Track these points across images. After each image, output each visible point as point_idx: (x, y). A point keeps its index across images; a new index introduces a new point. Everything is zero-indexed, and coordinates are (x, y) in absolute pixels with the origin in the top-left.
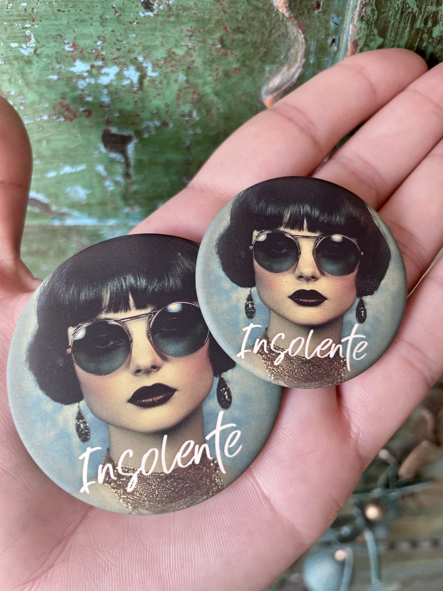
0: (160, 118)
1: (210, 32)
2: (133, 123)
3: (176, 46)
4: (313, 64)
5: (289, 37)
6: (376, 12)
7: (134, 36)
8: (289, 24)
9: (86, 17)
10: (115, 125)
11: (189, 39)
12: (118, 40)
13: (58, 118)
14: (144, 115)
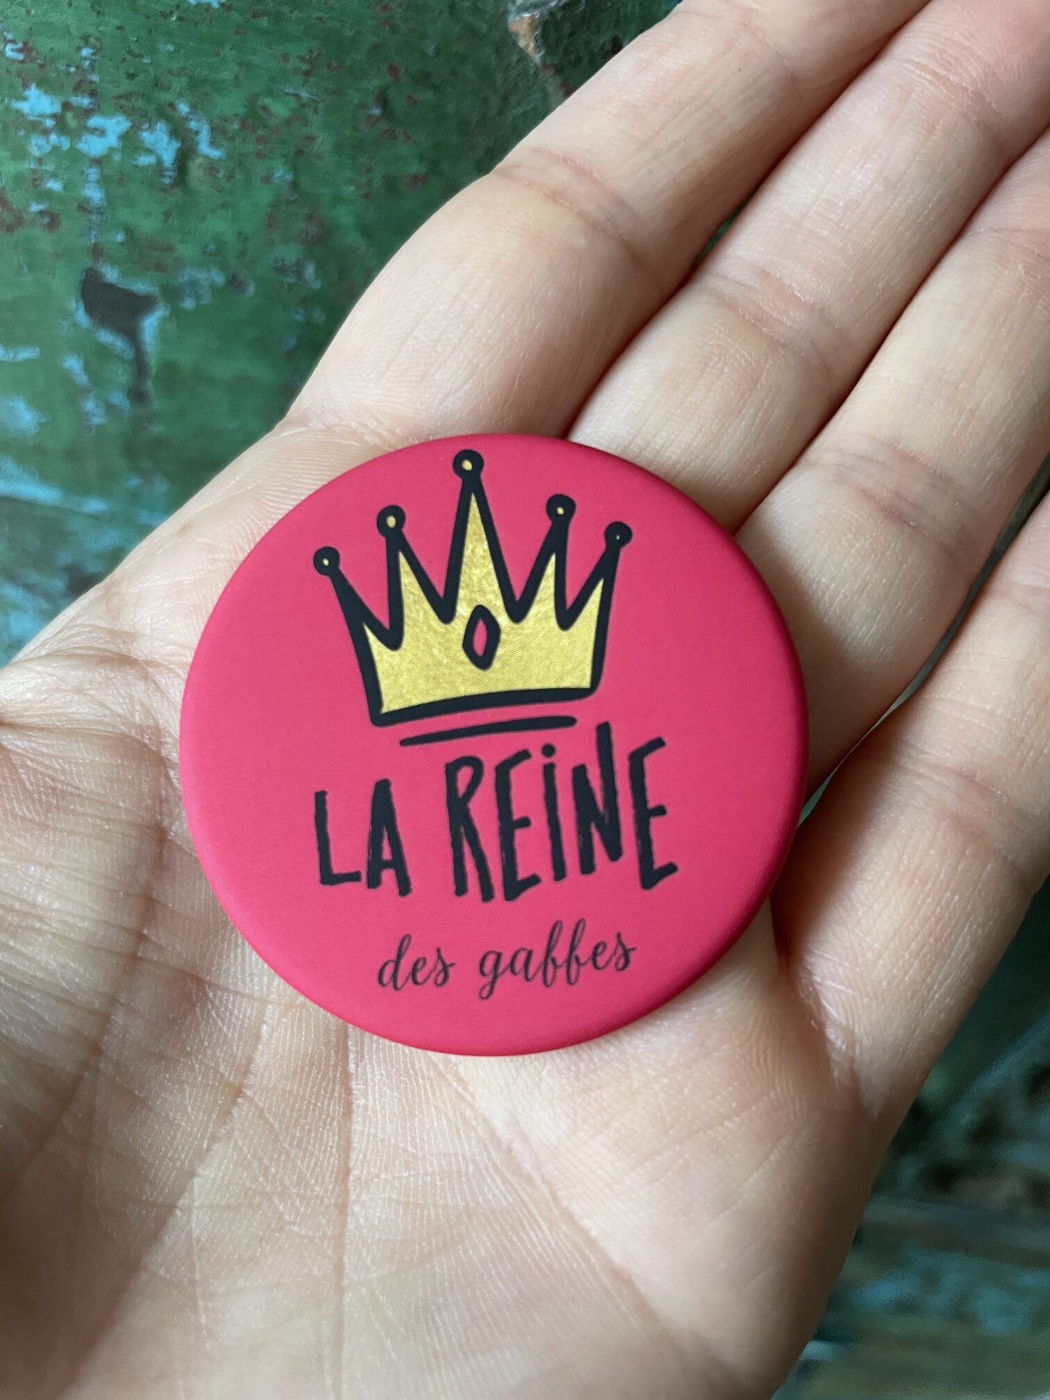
0: (223, 267)
1: (355, 73)
2: (159, 267)
3: (270, 93)
7: (170, 48)
10: (114, 262)
11: (301, 82)
12: (130, 52)
14: (186, 250)
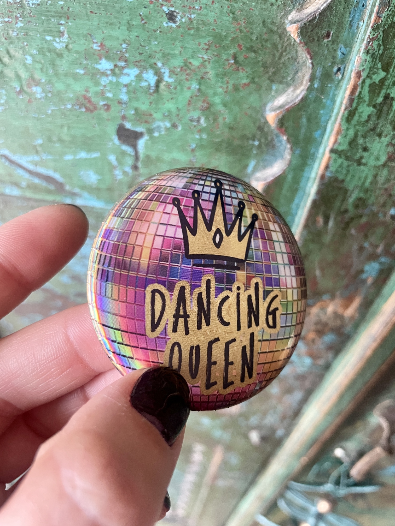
0: (170, 120)
1: (225, 48)
2: (146, 122)
3: (193, 57)
4: (317, 89)
5: (298, 61)
6: (382, 47)
7: (156, 43)
8: (299, 49)
9: (115, 21)
10: (130, 121)
11: (205, 52)
12: (141, 45)
13: (80, 108)
14: (157, 115)
